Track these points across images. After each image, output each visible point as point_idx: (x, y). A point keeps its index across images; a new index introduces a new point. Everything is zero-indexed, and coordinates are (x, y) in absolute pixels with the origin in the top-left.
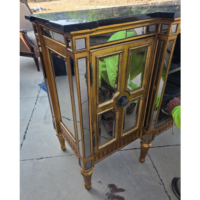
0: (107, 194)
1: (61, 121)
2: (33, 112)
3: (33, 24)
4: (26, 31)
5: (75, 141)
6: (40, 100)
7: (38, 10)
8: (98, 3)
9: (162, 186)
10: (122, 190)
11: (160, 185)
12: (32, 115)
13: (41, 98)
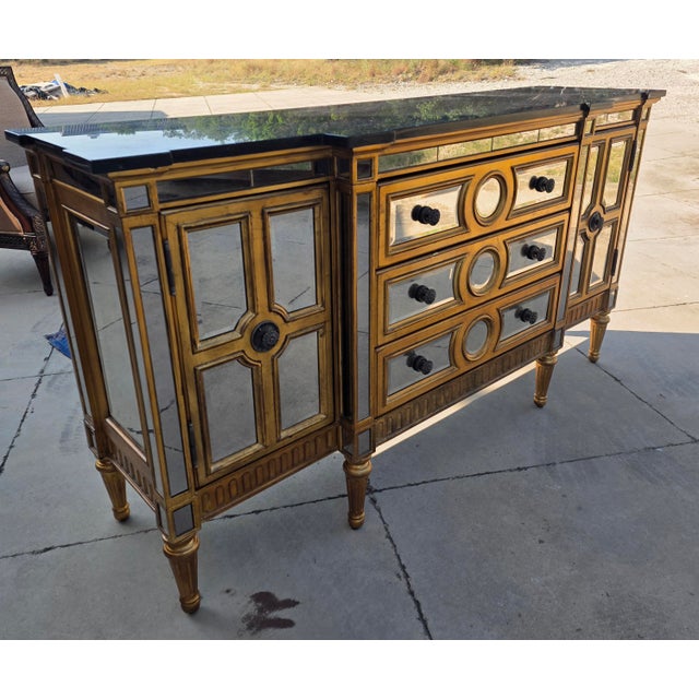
0: (248, 617)
1: (109, 416)
2: (22, 421)
3: (27, 152)
4: (8, 164)
5: (144, 458)
6: (50, 384)
7: (56, 91)
8: (278, 74)
9: (404, 580)
10: (290, 604)
11: (397, 579)
12: (19, 430)
13: (54, 379)
